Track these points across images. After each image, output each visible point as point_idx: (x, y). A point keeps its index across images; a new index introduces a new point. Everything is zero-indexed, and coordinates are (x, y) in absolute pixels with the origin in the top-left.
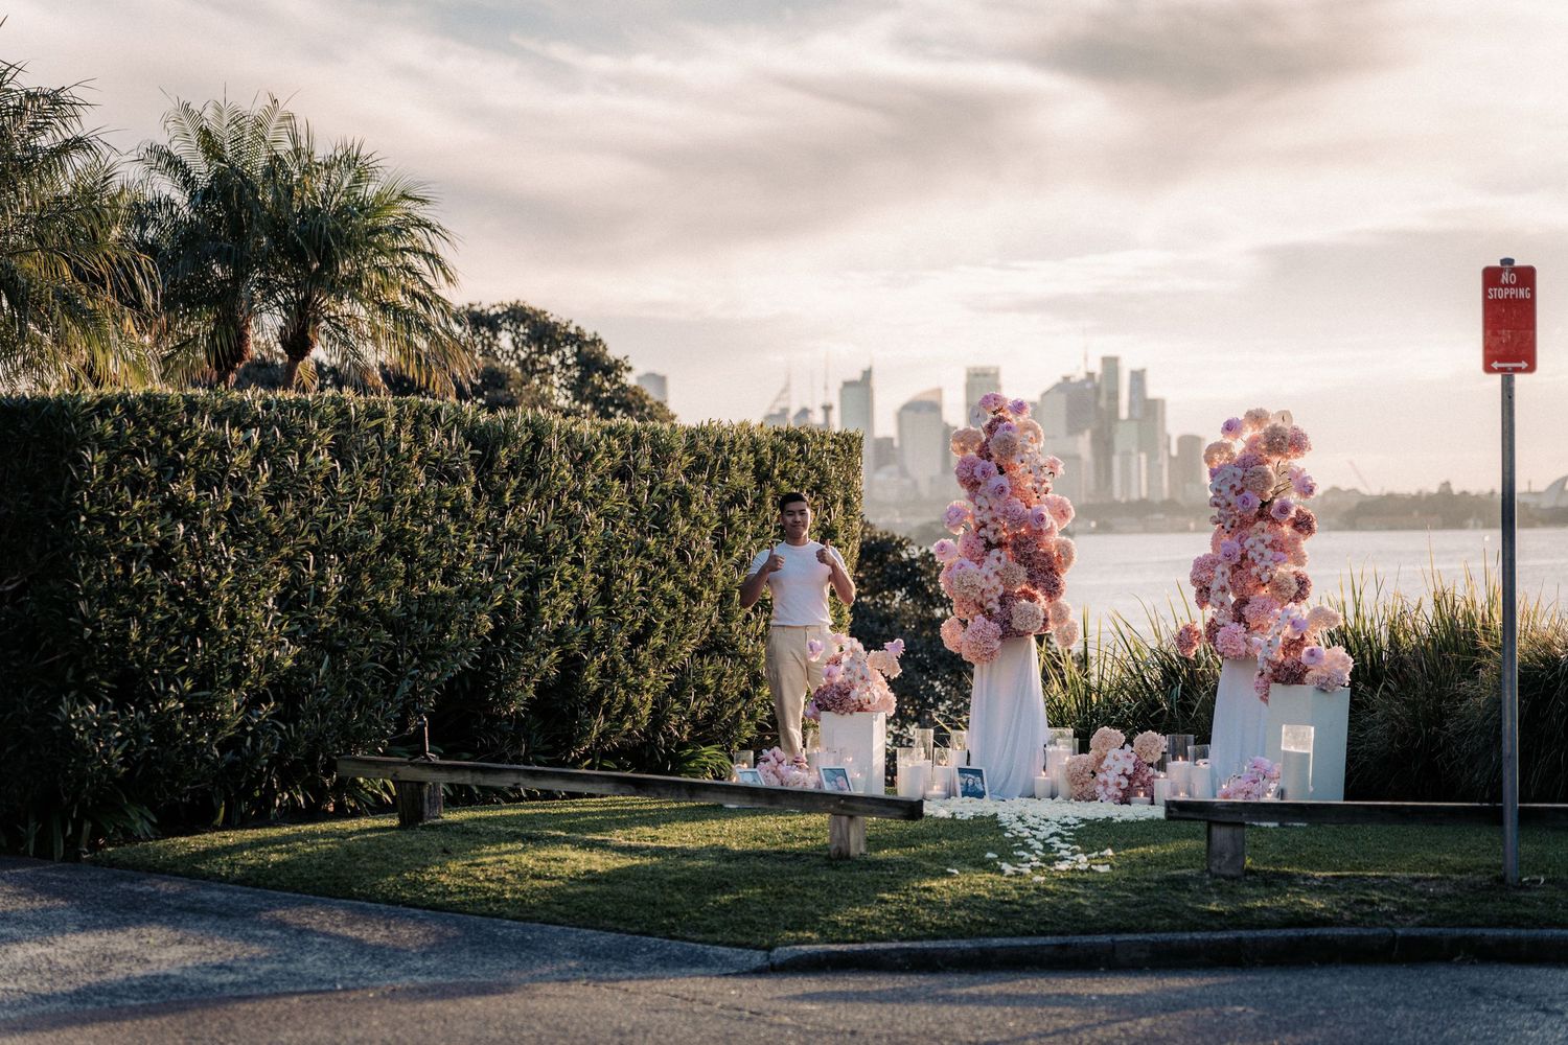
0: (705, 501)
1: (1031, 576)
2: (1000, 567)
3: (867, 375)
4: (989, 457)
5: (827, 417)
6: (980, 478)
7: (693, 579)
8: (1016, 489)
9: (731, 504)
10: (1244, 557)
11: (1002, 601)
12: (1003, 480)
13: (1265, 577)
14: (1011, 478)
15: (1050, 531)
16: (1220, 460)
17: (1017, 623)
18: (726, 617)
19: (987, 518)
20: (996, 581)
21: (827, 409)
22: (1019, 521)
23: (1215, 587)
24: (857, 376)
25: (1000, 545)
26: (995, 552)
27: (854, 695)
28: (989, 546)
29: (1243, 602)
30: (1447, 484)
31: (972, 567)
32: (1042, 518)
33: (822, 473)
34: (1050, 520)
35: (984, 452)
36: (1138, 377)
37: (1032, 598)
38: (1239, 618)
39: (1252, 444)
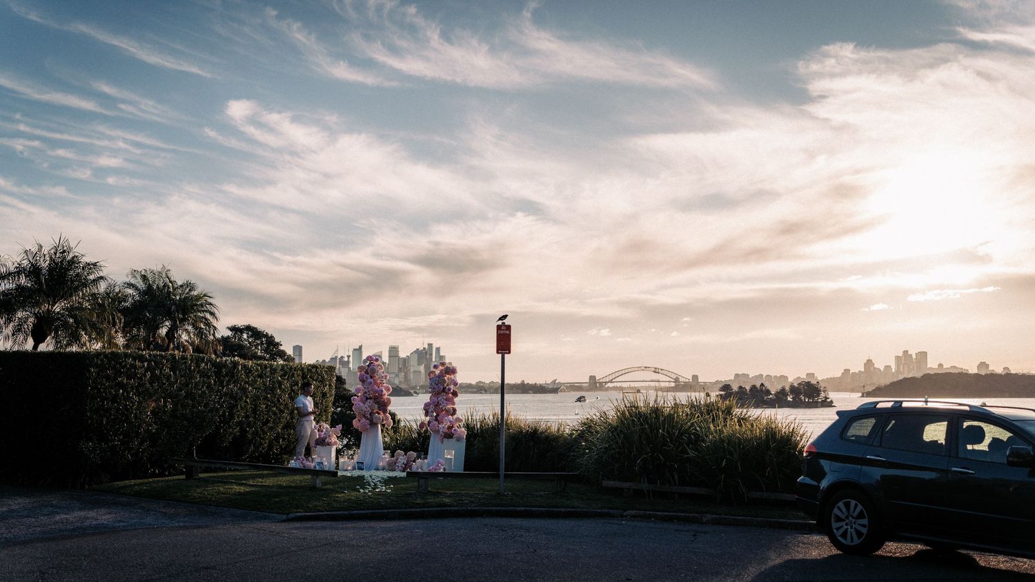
0: (286, 384)
1: (379, 407)
2: (370, 405)
3: (361, 347)
4: (368, 374)
5: (349, 359)
6: (365, 379)
7: (282, 407)
8: (375, 383)
9: (294, 385)
10: (438, 403)
11: (370, 414)
12: (372, 380)
13: (444, 408)
14: (374, 380)
15: (385, 395)
16: (432, 376)
17: (374, 421)
18: (292, 418)
19: (367, 391)
20: (369, 409)
21: (349, 356)
22: (377, 391)
23: (430, 411)
24: (358, 347)
25: (370, 398)
26: (369, 401)
27: (326, 441)
28: (367, 399)
29: (438, 415)
30: (523, 381)
31: (362, 404)
32: (382, 391)
33: (323, 377)
34: (384, 391)
35: (367, 372)
36: (438, 349)
37: (379, 413)
38: (436, 419)
39: (441, 371)
